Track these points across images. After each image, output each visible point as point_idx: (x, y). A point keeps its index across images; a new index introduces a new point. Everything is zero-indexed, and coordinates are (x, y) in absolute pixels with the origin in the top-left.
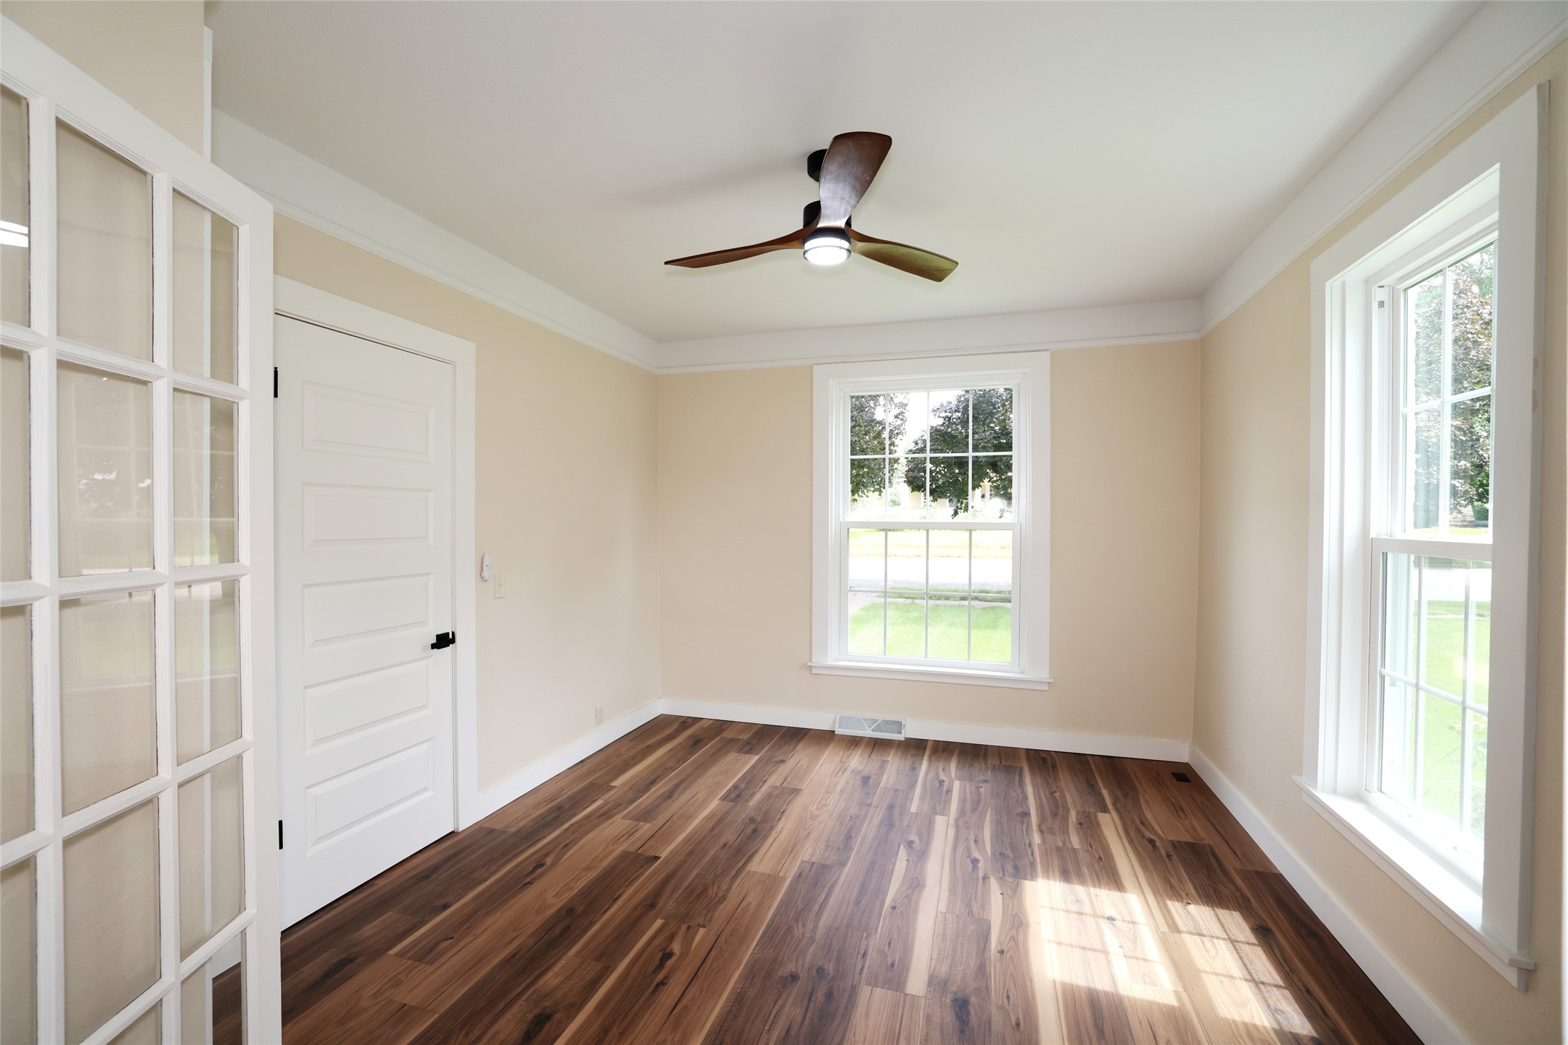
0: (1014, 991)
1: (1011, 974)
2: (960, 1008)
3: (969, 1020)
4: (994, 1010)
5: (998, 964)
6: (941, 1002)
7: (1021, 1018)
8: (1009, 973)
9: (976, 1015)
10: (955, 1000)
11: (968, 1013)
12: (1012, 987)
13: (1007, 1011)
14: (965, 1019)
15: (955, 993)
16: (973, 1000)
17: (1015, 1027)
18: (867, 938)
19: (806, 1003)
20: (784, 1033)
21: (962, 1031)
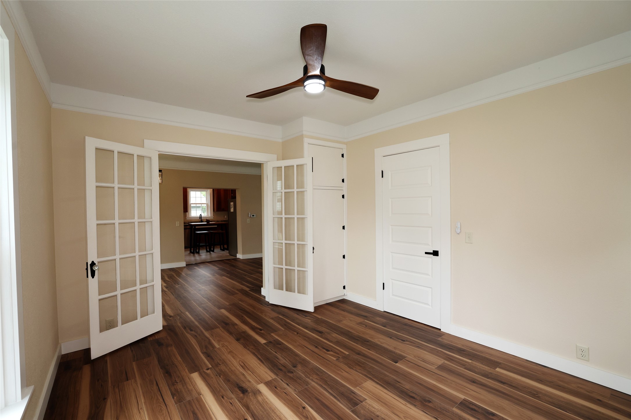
0: (231, 407)
1: (236, 413)
2: (243, 390)
3: (238, 388)
4: (233, 396)
5: (243, 414)
6: (251, 388)
7: (223, 400)
8: (237, 413)
9: (237, 391)
10: (247, 391)
11: (240, 390)
12: (232, 408)
13: (229, 399)
14: (240, 388)
15: (249, 393)
16: (242, 395)
17: (223, 396)
18: (295, 390)
19: (283, 365)
20: (278, 358)
21: (237, 385)
